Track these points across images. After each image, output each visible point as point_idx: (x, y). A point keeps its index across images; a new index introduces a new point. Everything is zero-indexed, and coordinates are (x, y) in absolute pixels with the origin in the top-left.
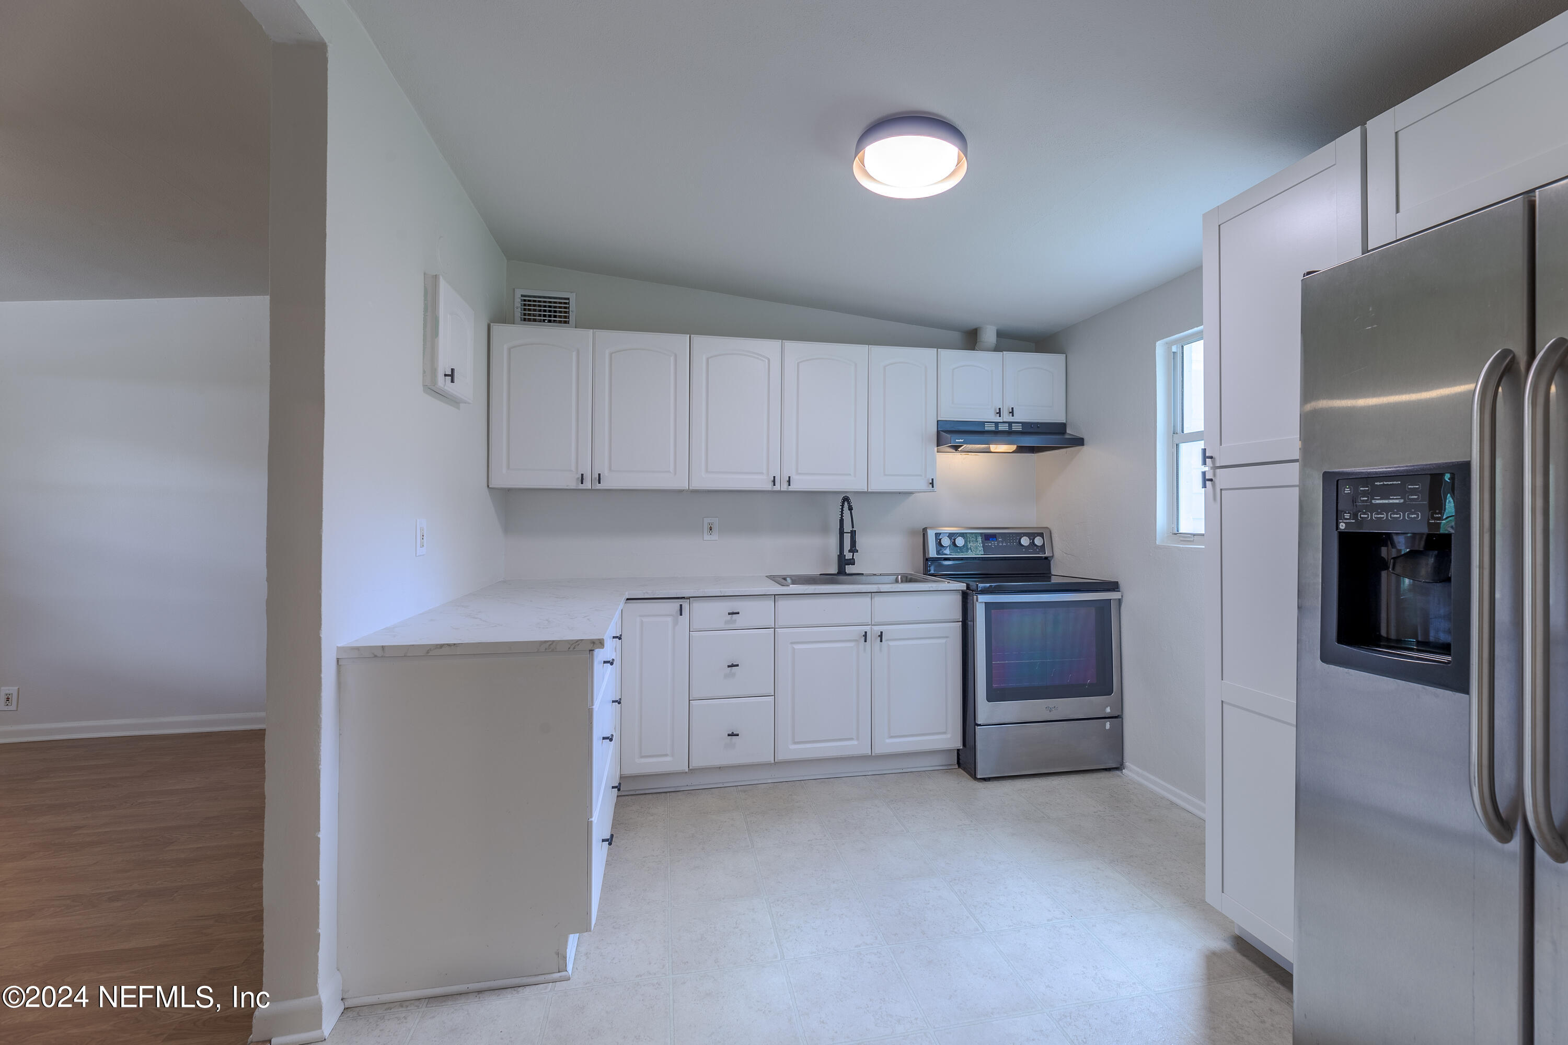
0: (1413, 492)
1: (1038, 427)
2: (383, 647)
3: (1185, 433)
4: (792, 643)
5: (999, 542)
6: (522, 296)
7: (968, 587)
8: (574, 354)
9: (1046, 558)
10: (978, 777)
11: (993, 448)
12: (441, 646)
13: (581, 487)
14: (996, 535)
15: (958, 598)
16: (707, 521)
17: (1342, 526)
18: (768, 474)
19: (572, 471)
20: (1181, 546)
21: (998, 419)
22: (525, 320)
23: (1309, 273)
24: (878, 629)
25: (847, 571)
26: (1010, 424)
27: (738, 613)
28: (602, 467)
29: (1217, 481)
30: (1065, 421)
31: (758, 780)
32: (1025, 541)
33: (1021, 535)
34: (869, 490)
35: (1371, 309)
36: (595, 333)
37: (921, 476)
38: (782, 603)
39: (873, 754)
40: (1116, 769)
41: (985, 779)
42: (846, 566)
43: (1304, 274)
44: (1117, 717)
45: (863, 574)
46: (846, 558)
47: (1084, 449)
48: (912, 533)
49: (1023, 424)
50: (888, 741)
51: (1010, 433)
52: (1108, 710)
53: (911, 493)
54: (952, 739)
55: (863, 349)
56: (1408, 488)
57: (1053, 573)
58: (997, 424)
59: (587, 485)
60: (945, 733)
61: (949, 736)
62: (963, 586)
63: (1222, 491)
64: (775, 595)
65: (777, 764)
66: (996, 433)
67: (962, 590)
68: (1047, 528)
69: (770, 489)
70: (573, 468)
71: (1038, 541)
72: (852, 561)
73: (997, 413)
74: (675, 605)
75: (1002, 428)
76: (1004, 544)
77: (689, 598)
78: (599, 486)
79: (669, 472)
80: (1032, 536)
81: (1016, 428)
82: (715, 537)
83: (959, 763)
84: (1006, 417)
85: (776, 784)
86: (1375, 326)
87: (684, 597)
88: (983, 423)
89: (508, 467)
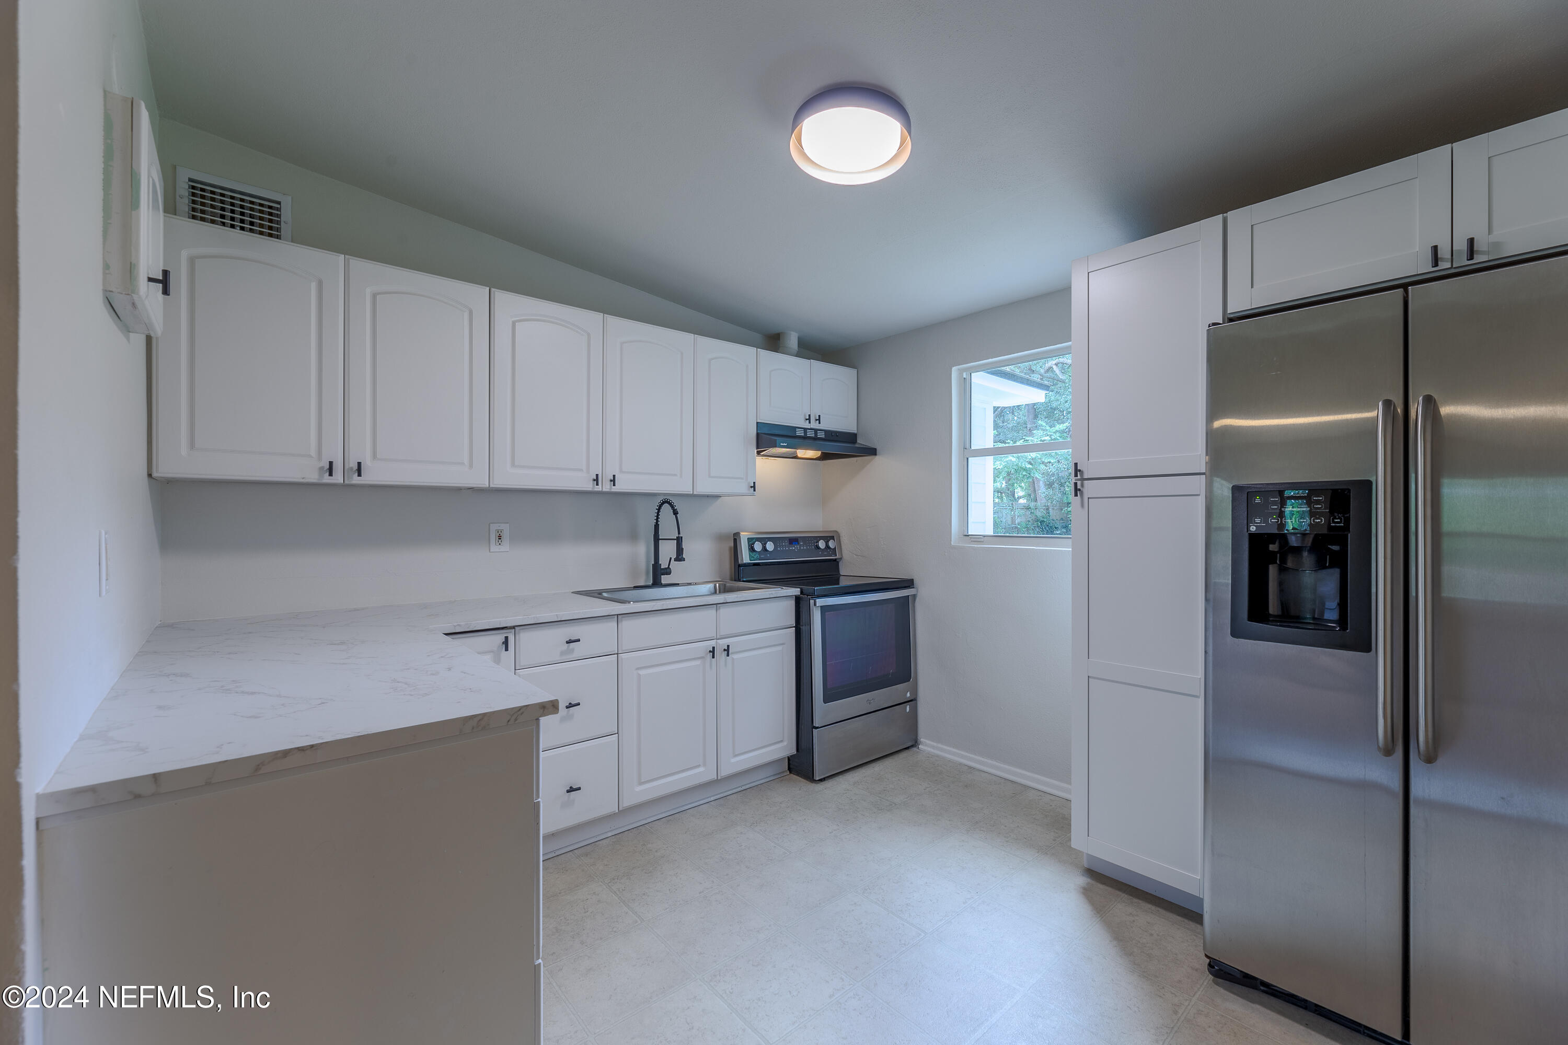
0: (1318, 502)
1: (837, 436)
2: (155, 777)
3: (972, 449)
4: (638, 669)
5: (800, 545)
6: (190, 180)
7: (802, 592)
8: (314, 286)
9: (835, 560)
10: (817, 779)
11: (801, 453)
12: (286, 753)
13: (327, 479)
14: (797, 539)
15: (792, 603)
16: (494, 527)
17: (1253, 529)
18: (588, 471)
19: (311, 456)
20: (976, 546)
21: (807, 425)
22: (194, 217)
23: (1214, 324)
24: (723, 643)
25: (663, 582)
26: (816, 431)
27: (579, 640)
28: (361, 451)
29: (1085, 490)
30: (856, 432)
31: (596, 836)
32: (822, 544)
33: (818, 539)
34: (695, 493)
35: (1275, 359)
36: (349, 262)
37: (742, 479)
38: (626, 624)
39: (719, 778)
40: (912, 746)
41: (821, 780)
42: (662, 576)
43: (1210, 324)
44: (913, 701)
45: (678, 584)
46: (662, 568)
47: (877, 459)
48: (720, 538)
49: (825, 431)
50: (734, 760)
51: (816, 439)
52: (908, 695)
53: (717, 497)
54: (786, 747)
55: (690, 337)
56: (1313, 499)
57: (842, 573)
58: (805, 430)
59: (338, 478)
60: (782, 741)
61: (785, 743)
62: (796, 591)
63: (1090, 500)
64: (617, 615)
65: (623, 812)
66: (805, 438)
67: (795, 595)
68: (836, 531)
69: (590, 489)
70: (313, 452)
71: (831, 544)
72: (668, 570)
73: (807, 419)
74: (499, 638)
75: (810, 434)
76: (805, 548)
77: (514, 627)
78: (356, 480)
79: (463, 464)
80: (827, 539)
81: (821, 435)
82: (505, 546)
83: (789, 769)
84: (814, 425)
85: (617, 836)
86: (1279, 372)
87: (506, 627)
88: (794, 429)
89: (192, 445)
